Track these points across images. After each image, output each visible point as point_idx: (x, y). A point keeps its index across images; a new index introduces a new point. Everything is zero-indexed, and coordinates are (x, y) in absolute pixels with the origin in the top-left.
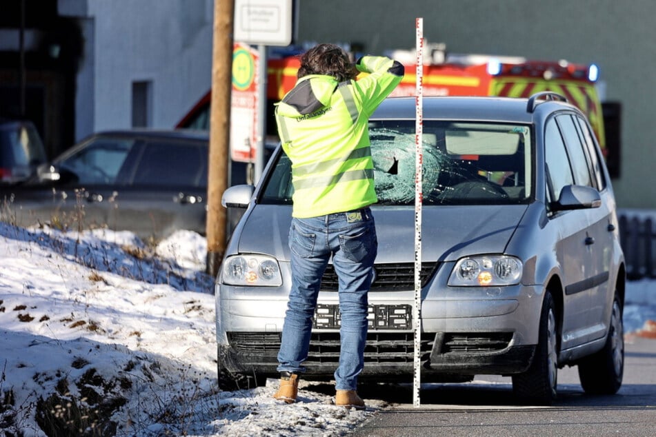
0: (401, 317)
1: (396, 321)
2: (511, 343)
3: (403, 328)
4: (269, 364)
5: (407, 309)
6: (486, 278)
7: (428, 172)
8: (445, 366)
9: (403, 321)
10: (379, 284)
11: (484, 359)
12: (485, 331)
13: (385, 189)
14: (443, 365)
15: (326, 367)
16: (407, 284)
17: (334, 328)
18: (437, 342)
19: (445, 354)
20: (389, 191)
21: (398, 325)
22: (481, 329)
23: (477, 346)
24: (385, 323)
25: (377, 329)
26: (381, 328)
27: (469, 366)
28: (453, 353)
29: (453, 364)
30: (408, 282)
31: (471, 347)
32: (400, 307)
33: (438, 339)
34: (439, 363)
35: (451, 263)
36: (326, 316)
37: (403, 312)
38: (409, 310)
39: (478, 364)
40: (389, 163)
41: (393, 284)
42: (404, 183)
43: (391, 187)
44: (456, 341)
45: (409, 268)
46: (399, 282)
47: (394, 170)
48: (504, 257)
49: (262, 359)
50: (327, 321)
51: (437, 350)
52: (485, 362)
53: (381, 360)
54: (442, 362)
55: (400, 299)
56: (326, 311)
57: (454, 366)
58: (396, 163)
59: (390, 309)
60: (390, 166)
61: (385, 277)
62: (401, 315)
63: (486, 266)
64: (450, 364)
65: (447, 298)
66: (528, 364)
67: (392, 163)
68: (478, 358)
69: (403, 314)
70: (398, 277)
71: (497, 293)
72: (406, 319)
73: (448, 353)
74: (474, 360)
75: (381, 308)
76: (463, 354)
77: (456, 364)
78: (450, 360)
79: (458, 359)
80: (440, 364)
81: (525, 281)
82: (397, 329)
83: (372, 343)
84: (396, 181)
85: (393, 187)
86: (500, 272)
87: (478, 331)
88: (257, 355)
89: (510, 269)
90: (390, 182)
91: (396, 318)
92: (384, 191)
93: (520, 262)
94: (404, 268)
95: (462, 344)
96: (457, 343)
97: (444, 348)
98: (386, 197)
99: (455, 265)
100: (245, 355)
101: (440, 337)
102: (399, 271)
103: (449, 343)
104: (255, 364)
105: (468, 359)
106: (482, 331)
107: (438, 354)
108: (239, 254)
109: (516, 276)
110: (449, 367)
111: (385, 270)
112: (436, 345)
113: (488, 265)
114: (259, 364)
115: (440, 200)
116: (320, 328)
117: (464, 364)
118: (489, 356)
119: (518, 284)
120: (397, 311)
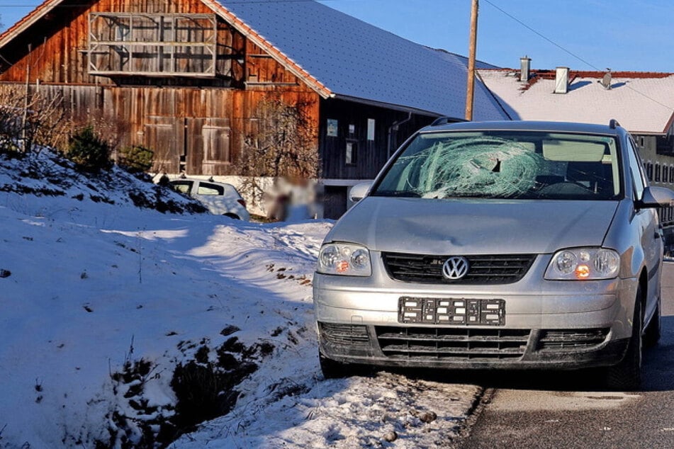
0: (494, 312)
1: (488, 317)
2: (608, 338)
3: (496, 325)
4: (355, 357)
5: (500, 304)
6: (584, 271)
7: (527, 171)
8: (540, 364)
9: (496, 317)
10: (472, 277)
11: (580, 356)
12: (582, 327)
13: (487, 184)
14: (538, 362)
15: (414, 363)
16: (501, 277)
17: (422, 323)
18: (531, 339)
19: (540, 352)
20: (490, 187)
21: (491, 320)
22: (579, 325)
23: (573, 343)
24: (477, 319)
25: (467, 325)
26: (473, 323)
27: (565, 363)
28: (548, 350)
29: (548, 362)
30: (502, 275)
31: (566, 344)
32: (493, 302)
33: (533, 336)
34: (533, 360)
35: (547, 256)
36: (414, 309)
37: (496, 307)
38: (502, 306)
39: (574, 361)
40: (493, 164)
41: (487, 277)
42: (504, 180)
43: (492, 183)
44: (551, 337)
45: (504, 260)
46: (493, 275)
47: (497, 169)
48: (601, 250)
49: (348, 352)
50: (414, 315)
51: (531, 348)
52: (582, 359)
53: (472, 356)
54: (537, 360)
55: (494, 293)
56: (414, 304)
57: (549, 364)
58: (499, 163)
59: (482, 304)
60: (494, 166)
61: (478, 269)
62: (494, 310)
63: (583, 259)
64: (544, 362)
65: (543, 293)
66: (622, 356)
67: (496, 163)
68: (574, 355)
69: (496, 310)
70: (492, 269)
71: (595, 288)
72: (499, 314)
73: (543, 351)
74: (570, 357)
75: (472, 302)
76: (558, 351)
77: (552, 362)
78: (544, 357)
79: (554, 357)
80: (534, 362)
81: (622, 275)
82: (490, 325)
83: (463, 338)
84: (498, 178)
85: (494, 183)
86: (597, 265)
87: (575, 327)
88: (344, 347)
89: (607, 262)
90: (491, 178)
91: (488, 313)
92: (486, 187)
93: (618, 255)
94: (499, 260)
95: (558, 340)
96: (553, 340)
97: (539, 345)
98: (487, 192)
99: (552, 258)
100: (333, 346)
101: (535, 334)
102: (493, 263)
103: (543, 340)
104: (342, 356)
105: (564, 356)
106: (578, 327)
107: (533, 351)
108: (333, 242)
109: (614, 269)
110: (544, 364)
111: (478, 262)
112: (530, 343)
113: (585, 257)
114: (346, 356)
115: (538, 195)
116: (407, 322)
117: (559, 362)
118: (586, 352)
119: (615, 278)
120: (489, 306)
